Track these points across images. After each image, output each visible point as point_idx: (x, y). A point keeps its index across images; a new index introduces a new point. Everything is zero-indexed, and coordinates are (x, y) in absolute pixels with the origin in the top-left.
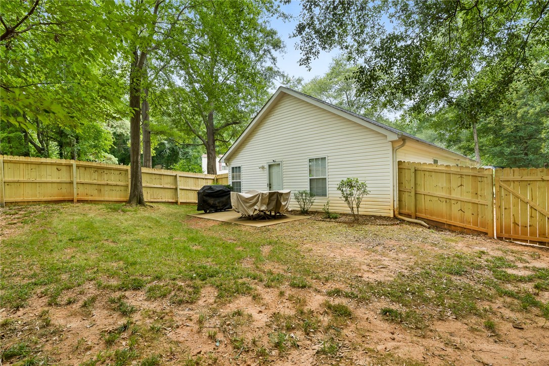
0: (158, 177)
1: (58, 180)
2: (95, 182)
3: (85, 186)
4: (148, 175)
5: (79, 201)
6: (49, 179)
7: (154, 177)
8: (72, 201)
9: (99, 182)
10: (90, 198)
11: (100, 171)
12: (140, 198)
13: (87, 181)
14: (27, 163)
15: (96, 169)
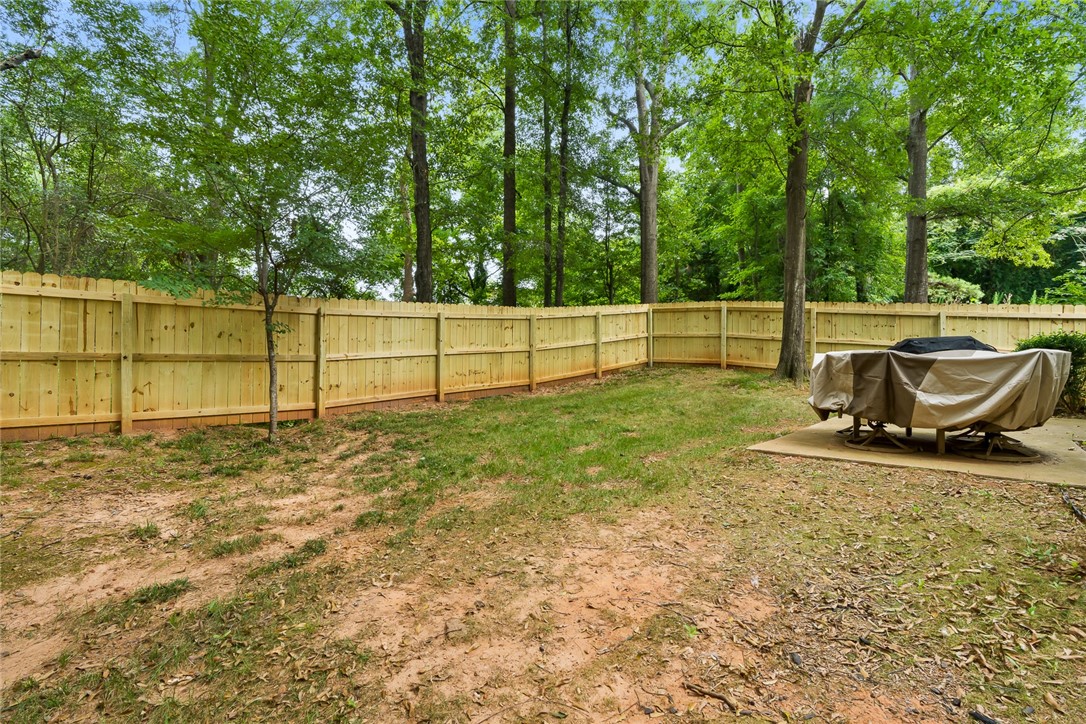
0: (882, 321)
1: (704, 333)
2: (754, 335)
3: (740, 342)
4: (857, 319)
5: (729, 366)
6: (695, 332)
7: (873, 321)
8: (718, 365)
9: (760, 336)
10: (745, 362)
11: (761, 316)
12: (792, 366)
13: (742, 333)
14: (674, 311)
15: (756, 314)
